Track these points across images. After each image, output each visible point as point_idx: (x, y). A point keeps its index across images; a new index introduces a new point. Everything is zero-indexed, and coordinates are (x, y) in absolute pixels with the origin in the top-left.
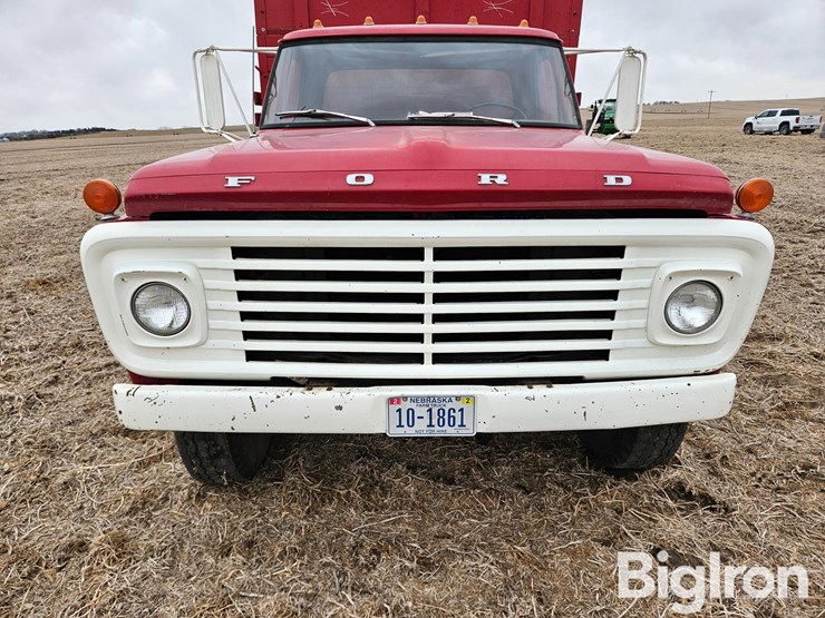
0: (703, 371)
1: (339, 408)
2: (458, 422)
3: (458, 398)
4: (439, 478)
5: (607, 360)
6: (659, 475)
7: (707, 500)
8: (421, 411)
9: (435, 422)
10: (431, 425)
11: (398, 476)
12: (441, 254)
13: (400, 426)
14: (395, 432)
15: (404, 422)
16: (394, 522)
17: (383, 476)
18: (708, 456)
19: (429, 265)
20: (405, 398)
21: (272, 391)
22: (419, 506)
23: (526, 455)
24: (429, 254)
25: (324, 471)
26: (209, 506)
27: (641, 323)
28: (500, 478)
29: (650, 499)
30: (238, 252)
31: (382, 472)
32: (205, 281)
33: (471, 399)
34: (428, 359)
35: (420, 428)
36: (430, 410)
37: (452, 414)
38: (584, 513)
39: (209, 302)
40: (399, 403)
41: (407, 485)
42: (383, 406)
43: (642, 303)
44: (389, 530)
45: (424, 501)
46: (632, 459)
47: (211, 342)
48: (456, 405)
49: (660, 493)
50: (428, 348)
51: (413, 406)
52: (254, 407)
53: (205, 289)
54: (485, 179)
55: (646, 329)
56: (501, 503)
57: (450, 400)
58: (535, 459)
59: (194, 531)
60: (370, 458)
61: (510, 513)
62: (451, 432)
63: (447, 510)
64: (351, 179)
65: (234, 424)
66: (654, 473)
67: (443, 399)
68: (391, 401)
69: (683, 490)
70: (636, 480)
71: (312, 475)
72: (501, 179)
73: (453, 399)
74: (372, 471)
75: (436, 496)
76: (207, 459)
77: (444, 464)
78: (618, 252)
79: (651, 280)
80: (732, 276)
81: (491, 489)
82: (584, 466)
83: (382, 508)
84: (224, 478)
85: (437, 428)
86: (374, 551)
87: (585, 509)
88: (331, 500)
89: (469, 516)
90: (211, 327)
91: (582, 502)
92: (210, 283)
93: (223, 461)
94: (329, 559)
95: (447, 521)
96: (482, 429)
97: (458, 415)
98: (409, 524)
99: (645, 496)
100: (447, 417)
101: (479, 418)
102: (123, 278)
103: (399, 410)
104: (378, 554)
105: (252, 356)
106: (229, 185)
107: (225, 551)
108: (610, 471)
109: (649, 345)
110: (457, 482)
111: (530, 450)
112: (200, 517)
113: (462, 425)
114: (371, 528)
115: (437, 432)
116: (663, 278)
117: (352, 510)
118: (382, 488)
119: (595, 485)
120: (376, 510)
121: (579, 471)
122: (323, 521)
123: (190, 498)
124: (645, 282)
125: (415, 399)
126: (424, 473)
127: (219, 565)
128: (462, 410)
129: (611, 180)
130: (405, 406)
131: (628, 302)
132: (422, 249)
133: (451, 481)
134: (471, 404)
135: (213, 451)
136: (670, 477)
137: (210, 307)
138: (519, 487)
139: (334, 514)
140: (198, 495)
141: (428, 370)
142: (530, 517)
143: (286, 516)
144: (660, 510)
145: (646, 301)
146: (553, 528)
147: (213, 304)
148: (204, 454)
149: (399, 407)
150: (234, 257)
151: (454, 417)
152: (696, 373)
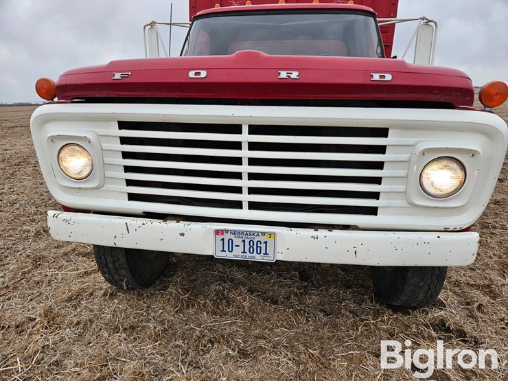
0: (451, 229)
1: (182, 234)
2: (263, 251)
3: (263, 234)
4: (268, 299)
5: (376, 215)
6: (427, 313)
7: (461, 334)
8: (237, 241)
9: (247, 250)
10: (244, 252)
11: (240, 295)
12: (254, 130)
13: (223, 251)
14: (220, 255)
15: (226, 248)
16: (230, 325)
17: (230, 294)
18: (468, 304)
19: (245, 137)
20: (227, 231)
21: (140, 221)
22: (250, 316)
23: (332, 291)
24: (245, 129)
25: (195, 287)
26: (117, 302)
27: (401, 188)
28: (310, 304)
29: (418, 329)
30: (123, 125)
31: (230, 291)
32: (102, 144)
33: (273, 235)
34: (245, 205)
35: (237, 254)
36: (244, 241)
37: (259, 245)
38: (365, 333)
39: (105, 159)
40: (222, 234)
41: (244, 301)
42: (212, 235)
43: (403, 173)
44: (225, 329)
45: (254, 313)
46: (404, 298)
47: (106, 187)
48: (262, 239)
49: (426, 326)
50: (245, 197)
51: (232, 237)
52: (128, 230)
53: (102, 150)
54: (283, 74)
55: (405, 193)
56: (307, 320)
57: (258, 235)
58: (338, 294)
59: (103, 315)
60: (225, 282)
61: (311, 328)
62: (258, 258)
63: (268, 320)
64: (192, 74)
65: (115, 241)
66: (423, 311)
67: (253, 233)
68: (217, 232)
69: (444, 325)
70: (410, 314)
71: (185, 289)
72: (295, 75)
73: (260, 234)
74: (224, 290)
75: (263, 311)
76: (113, 269)
77: (274, 291)
78: (383, 132)
79: (409, 155)
80: (473, 153)
81: (301, 310)
82: (372, 301)
83: (225, 315)
84: (124, 284)
85: (248, 254)
86: (210, 341)
87: (367, 330)
88: (193, 306)
89: (282, 326)
90: (106, 175)
91: (365, 325)
92: (105, 146)
93: (123, 272)
94: (180, 342)
95: (267, 328)
96: (280, 257)
97: (263, 246)
98: (240, 327)
99: (414, 326)
101: (278, 249)
102: (53, 139)
103: (223, 240)
104: (213, 344)
105: (132, 197)
106: (115, 78)
108: (390, 307)
109: (409, 206)
110: (280, 303)
111: (336, 288)
112: (109, 307)
113: (266, 254)
114: (214, 326)
115: (249, 257)
116: (418, 153)
117: (205, 314)
118: (227, 302)
119: (377, 314)
120: (221, 315)
121: (369, 305)
122: (184, 319)
123: (105, 295)
124: (405, 157)
125: (233, 232)
126: (258, 295)
128: (266, 242)
129: (376, 77)
130: (227, 237)
131: (391, 171)
132: (241, 125)
133: (276, 302)
134: (272, 238)
135: (117, 265)
136: (435, 315)
137: (106, 162)
138: (322, 311)
139: (192, 315)
140: (111, 294)
141: (245, 213)
142: (326, 332)
143: (162, 313)
144: (423, 338)
145: (405, 172)
146: (340, 341)
147: (107, 160)
148: (111, 266)
149: (222, 237)
150: (120, 129)
151: (260, 247)
152: (446, 230)
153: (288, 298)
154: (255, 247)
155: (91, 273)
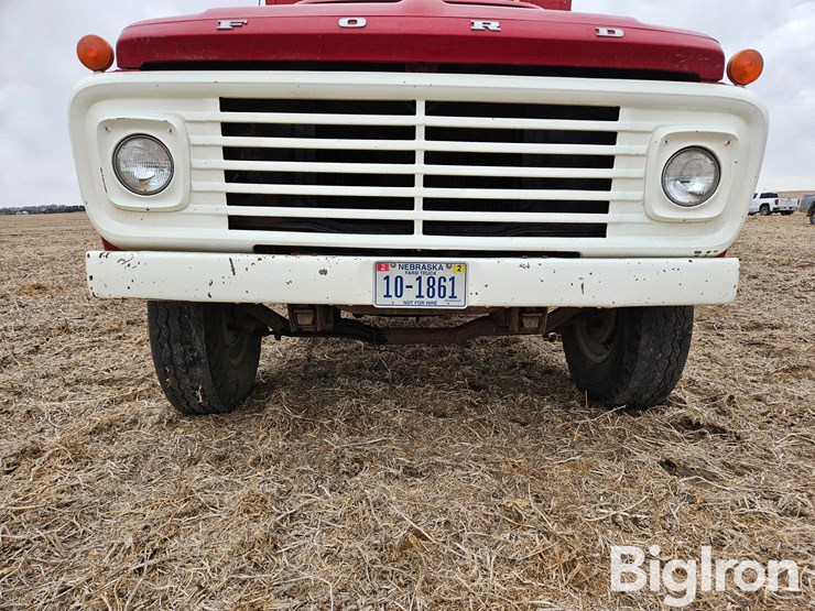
0: (704, 253)
1: (324, 272)
2: (449, 293)
3: (449, 266)
4: (430, 413)
5: (604, 236)
6: (663, 413)
8: (409, 279)
9: (424, 293)
10: (420, 296)
11: (385, 409)
12: (434, 108)
13: (388, 296)
14: (382, 303)
15: (392, 292)
16: (380, 444)
17: (370, 409)
18: (714, 399)
19: (420, 120)
22: (405, 432)
24: (421, 107)
26: (181, 431)
27: (638, 195)
29: (655, 430)
30: (228, 104)
31: (369, 406)
32: (191, 136)
33: (463, 266)
34: (418, 227)
35: (410, 299)
36: (419, 278)
37: (442, 283)
38: (585, 438)
39: (193, 160)
40: (387, 270)
41: (395, 416)
42: (370, 272)
43: (638, 172)
44: (374, 449)
45: (413, 429)
46: (633, 384)
47: (191, 209)
48: (447, 274)
49: (666, 425)
50: (418, 215)
51: (402, 273)
52: (233, 270)
53: (190, 145)
54: (478, 25)
55: (643, 202)
56: (496, 432)
57: (441, 268)
59: (162, 449)
60: (357, 398)
61: (504, 440)
62: (442, 303)
64: (343, 22)
65: (211, 290)
66: (657, 411)
67: (433, 265)
69: (689, 422)
70: (640, 415)
71: (294, 408)
72: (494, 26)
73: (444, 266)
75: (426, 424)
76: (182, 366)
78: (612, 113)
79: (646, 146)
80: (728, 139)
81: (484, 419)
82: (583, 406)
83: (368, 433)
84: (198, 393)
85: (426, 299)
86: (356, 460)
87: (586, 435)
88: (312, 429)
89: (460, 442)
90: (194, 188)
91: (582, 430)
92: (196, 139)
93: (199, 372)
94: (308, 467)
95: (437, 445)
96: (473, 301)
97: (448, 285)
98: (396, 445)
99: (650, 427)
100: (437, 287)
101: (471, 289)
102: (107, 126)
103: (387, 278)
104: (361, 463)
105: (236, 223)
106: (222, 26)
107: (193, 461)
109: (649, 221)
110: (450, 416)
112: (170, 438)
113: (453, 297)
114: (354, 446)
115: (426, 303)
116: (658, 143)
117: (335, 435)
118: (368, 418)
120: (362, 435)
121: (579, 411)
122: (303, 444)
123: (160, 422)
124: (641, 148)
125: (403, 265)
127: (185, 472)
128: (452, 279)
129: (603, 32)
130: (393, 273)
131: (624, 169)
132: (414, 102)
133: (443, 415)
134: (463, 273)
135: (189, 358)
136: (675, 413)
137: (194, 165)
138: (514, 421)
139: (315, 438)
140: (170, 421)
141: (418, 240)
142: (526, 443)
143: (264, 439)
144: (666, 438)
145: (643, 170)
147: (197, 163)
148: (179, 361)
149: (386, 274)
150: (222, 110)
151: (444, 287)
152: (697, 255)
153: (461, 409)
154: (436, 287)
155: (122, 401)
